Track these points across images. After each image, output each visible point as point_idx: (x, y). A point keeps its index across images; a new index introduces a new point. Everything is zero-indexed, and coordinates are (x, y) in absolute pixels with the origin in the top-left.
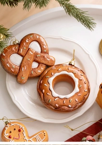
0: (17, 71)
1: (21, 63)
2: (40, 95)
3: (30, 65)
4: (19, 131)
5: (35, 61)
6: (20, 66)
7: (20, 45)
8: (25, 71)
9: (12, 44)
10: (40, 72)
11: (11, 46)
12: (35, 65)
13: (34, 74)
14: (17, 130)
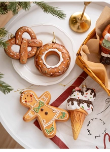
0: (19, 56)
1: (20, 50)
2: (38, 69)
3: (26, 50)
4: (31, 96)
5: (28, 46)
6: (20, 52)
7: (15, 37)
8: (24, 55)
9: (10, 38)
10: (34, 53)
11: (10, 40)
12: (29, 49)
13: (30, 55)
14: (29, 96)
